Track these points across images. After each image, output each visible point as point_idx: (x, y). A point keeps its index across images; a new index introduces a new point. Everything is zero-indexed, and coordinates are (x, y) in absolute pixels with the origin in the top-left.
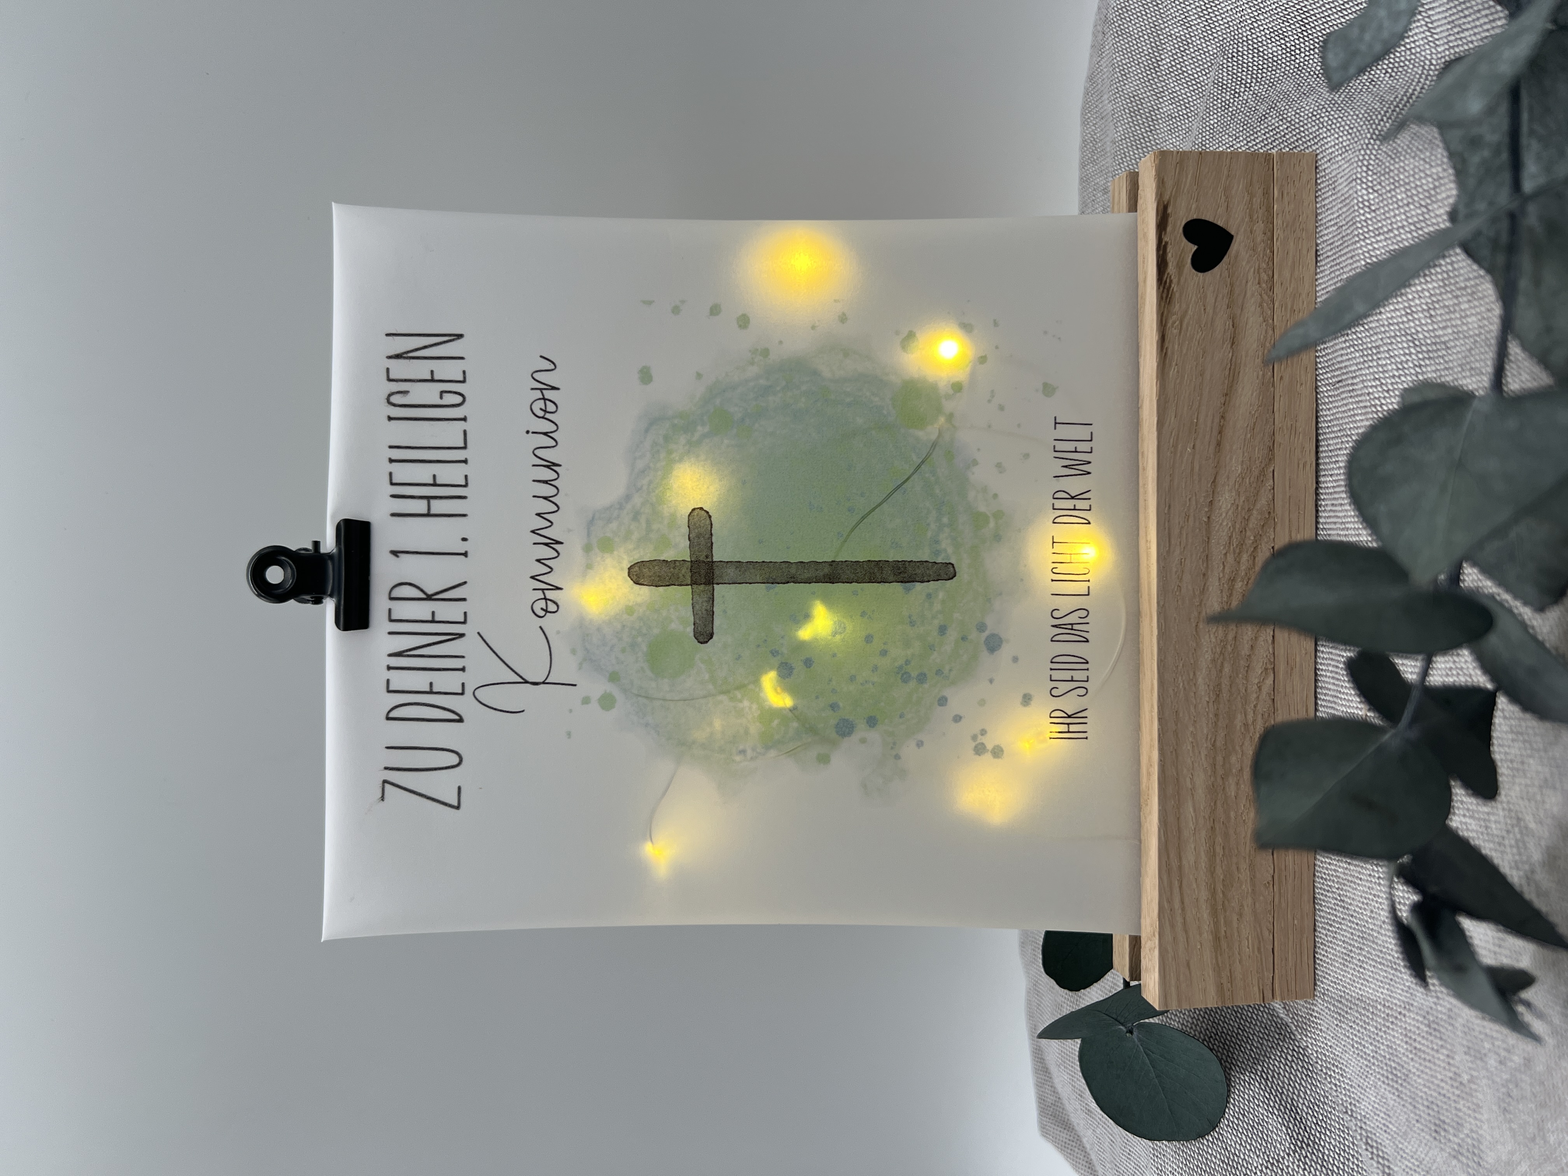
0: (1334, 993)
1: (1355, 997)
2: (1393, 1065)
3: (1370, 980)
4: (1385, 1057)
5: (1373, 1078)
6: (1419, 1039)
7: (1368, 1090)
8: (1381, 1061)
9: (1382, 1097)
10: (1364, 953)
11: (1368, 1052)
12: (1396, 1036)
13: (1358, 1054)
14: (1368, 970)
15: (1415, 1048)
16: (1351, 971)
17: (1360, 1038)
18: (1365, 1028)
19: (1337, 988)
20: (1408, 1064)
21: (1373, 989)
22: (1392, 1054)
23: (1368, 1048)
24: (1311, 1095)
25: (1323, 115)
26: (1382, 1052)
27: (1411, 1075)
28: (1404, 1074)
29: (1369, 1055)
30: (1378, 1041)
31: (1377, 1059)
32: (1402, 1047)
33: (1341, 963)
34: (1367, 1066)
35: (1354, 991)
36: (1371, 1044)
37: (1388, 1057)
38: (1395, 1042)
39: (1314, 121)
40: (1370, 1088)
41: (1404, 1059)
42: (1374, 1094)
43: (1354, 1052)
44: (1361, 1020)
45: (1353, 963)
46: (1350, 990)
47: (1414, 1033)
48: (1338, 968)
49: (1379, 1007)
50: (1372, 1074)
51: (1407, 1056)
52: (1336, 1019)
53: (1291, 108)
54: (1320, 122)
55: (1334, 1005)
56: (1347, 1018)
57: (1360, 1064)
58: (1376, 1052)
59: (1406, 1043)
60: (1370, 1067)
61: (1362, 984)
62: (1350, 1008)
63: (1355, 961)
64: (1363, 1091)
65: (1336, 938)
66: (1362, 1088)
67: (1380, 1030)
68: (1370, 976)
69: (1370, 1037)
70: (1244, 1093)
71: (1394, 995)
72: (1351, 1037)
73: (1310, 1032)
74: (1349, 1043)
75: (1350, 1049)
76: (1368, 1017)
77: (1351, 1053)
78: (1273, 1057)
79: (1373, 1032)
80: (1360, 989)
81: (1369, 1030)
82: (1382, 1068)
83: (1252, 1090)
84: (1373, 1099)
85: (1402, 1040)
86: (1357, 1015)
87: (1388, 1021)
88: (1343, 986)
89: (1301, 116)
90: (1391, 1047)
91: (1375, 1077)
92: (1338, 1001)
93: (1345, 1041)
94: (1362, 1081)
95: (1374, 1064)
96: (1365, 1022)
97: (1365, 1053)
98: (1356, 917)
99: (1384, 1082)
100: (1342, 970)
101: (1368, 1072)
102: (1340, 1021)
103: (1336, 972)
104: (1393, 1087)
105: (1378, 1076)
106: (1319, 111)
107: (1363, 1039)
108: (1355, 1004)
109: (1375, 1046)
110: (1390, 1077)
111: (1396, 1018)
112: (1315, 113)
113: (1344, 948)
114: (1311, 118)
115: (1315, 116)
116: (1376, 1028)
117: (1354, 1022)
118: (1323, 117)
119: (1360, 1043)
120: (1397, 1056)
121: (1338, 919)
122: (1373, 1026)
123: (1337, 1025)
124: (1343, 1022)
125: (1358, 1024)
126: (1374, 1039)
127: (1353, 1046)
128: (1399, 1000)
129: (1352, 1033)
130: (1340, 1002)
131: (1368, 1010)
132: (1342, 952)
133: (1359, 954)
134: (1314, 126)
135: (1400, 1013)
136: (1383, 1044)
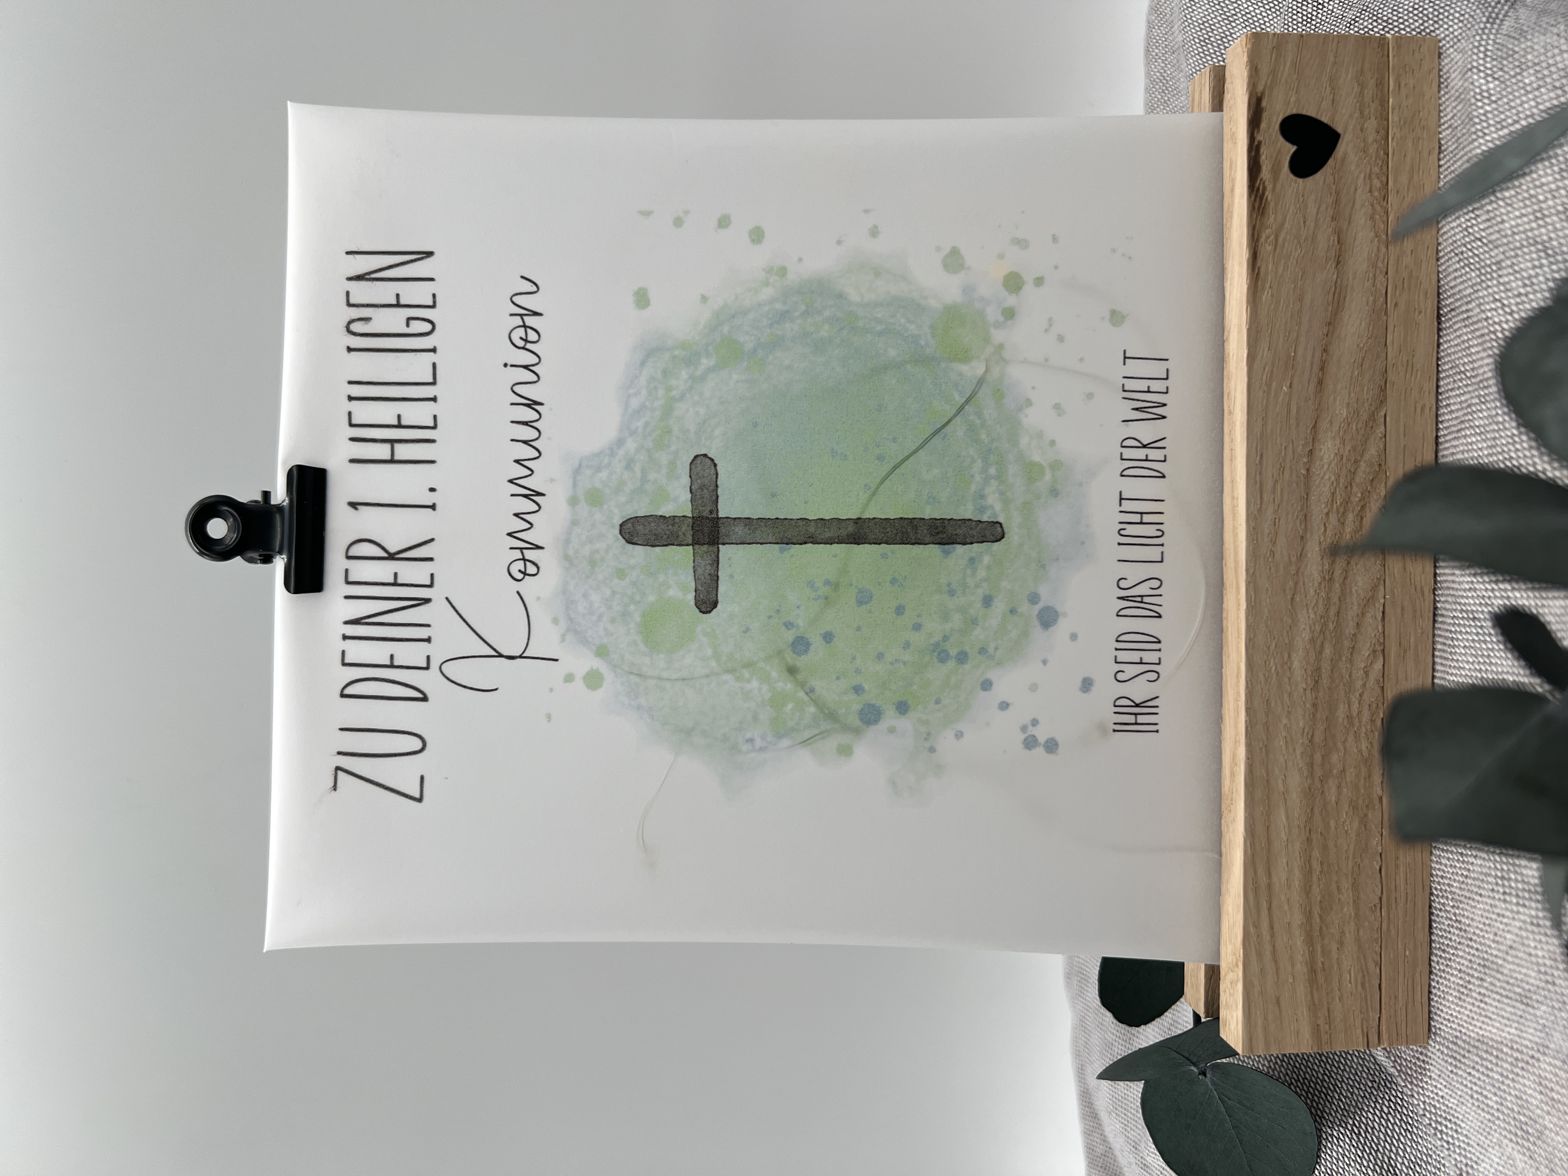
0: (1448, 1033)
1: (1474, 1038)
2: (1523, 1119)
3: (1494, 1017)
4: (1512, 1110)
5: (1497, 1135)
6: (1557, 1088)
7: (1490, 1150)
8: (1509, 1115)
9: (1508, 1158)
10: (1485, 985)
11: (1491, 1103)
12: (1528, 1085)
13: (1479, 1106)
14: (1491, 1005)
15: (1553, 1099)
16: (1469, 1007)
17: (1480, 1087)
18: (1488, 1076)
19: (1451, 1027)
20: (1544, 1118)
21: (1498, 1029)
22: (1521, 1106)
23: (1491, 1099)
24: (1412, 1153)
26: (1509, 1105)
27: (1547, 1132)
28: (1537, 1130)
29: (1492, 1107)
30: (1504, 1091)
31: (1503, 1113)
32: (1536, 1099)
33: (1456, 997)
34: (1489, 1120)
35: (1473, 1031)
36: (1495, 1094)
37: (1516, 1109)
38: (1525, 1093)
40: (1493, 1148)
41: (1539, 1112)
42: (1499, 1154)
43: (1473, 1104)
44: (1482, 1065)
45: (1472, 997)
46: (1468, 1029)
47: (1551, 1081)
48: (1452, 1002)
49: (1505, 1050)
50: (1495, 1131)
51: (1542, 1110)
52: (1451, 1064)
55: (1448, 1047)
56: (1464, 1064)
57: (1481, 1119)
58: (1502, 1104)
59: (1541, 1093)
60: (1494, 1123)
61: (1483, 1022)
62: (1469, 1051)
63: (1474, 995)
64: (1483, 1151)
65: (1451, 967)
66: (1482, 1147)
67: (1507, 1077)
68: (1493, 1013)
69: (1494, 1086)
70: (1337, 1153)
71: (1525, 1035)
72: (1469, 1085)
73: (1416, 1078)
74: (1467, 1093)
75: (1468, 1101)
76: (1491, 1062)
77: (1469, 1105)
79: (1498, 1080)
80: (1481, 1028)
81: (1493, 1078)
82: (1509, 1123)
83: (1341, 1147)
84: (1497, 1160)
85: (1535, 1090)
86: (1477, 1059)
87: (1517, 1066)
88: (1459, 1025)
90: (1521, 1099)
91: (1501, 1134)
92: (1452, 1042)
93: (1462, 1091)
94: (1483, 1138)
95: (1498, 1118)
96: (1487, 1068)
97: (1488, 1105)
98: (1475, 941)
99: (1511, 1140)
100: (1457, 1005)
101: (1491, 1128)
102: (1456, 1066)
103: (1449, 1007)
104: (1523, 1146)
105: (1504, 1133)
107: (1485, 1089)
108: (1474, 1046)
109: (1501, 1097)
110: (1519, 1133)
111: (1528, 1063)
113: (1461, 978)
116: (1502, 1075)
117: (1474, 1068)
119: (1481, 1094)
120: (1528, 1109)
121: (1453, 943)
122: (1497, 1072)
123: (1452, 1072)
124: (1460, 1068)
125: (1478, 1071)
126: (1499, 1088)
127: (1472, 1097)
128: (1530, 1041)
129: (1471, 1081)
130: (1456, 1044)
131: (1492, 1054)
132: (1458, 984)
133: (1479, 986)
135: (1533, 1057)
136: (1510, 1094)
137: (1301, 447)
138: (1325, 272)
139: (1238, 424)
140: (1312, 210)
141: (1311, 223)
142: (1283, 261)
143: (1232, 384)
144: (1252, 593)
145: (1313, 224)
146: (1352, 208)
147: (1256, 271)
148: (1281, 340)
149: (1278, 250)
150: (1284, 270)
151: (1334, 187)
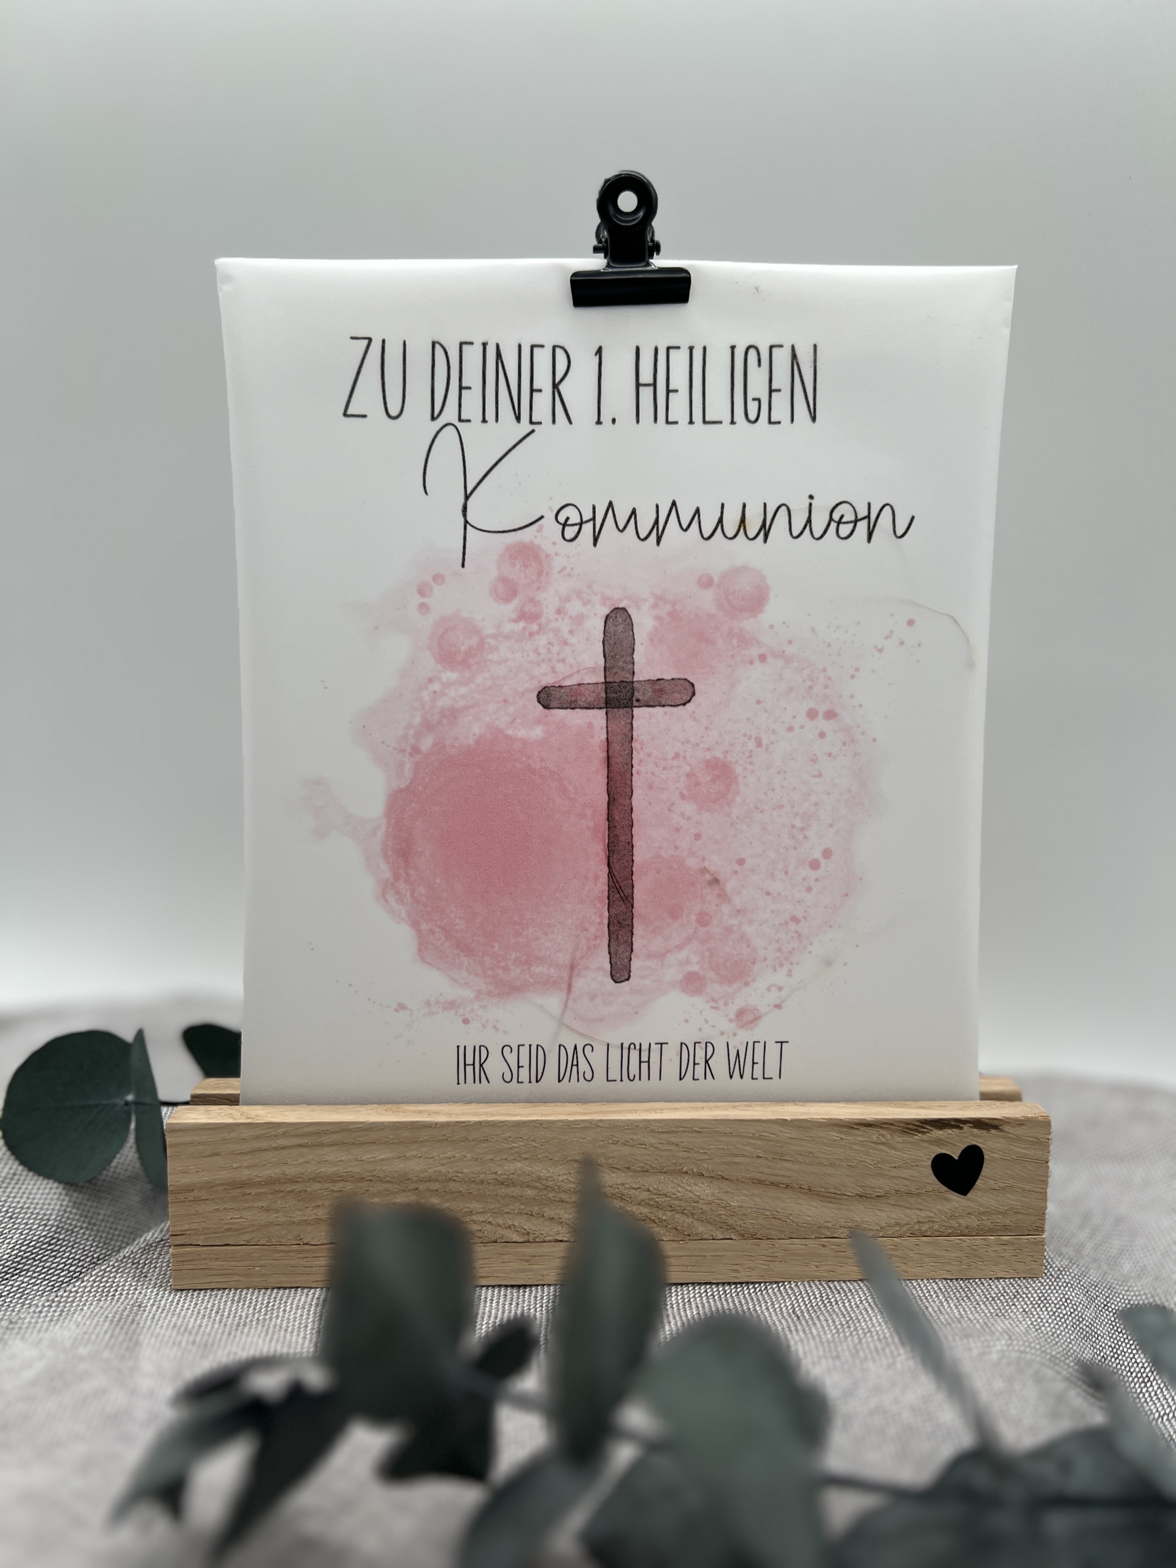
24: (33, 1290)
25: (1067, 1309)
39: (1061, 1300)
53: (1072, 1278)
54: (1061, 1306)
70: (35, 1219)
78: (73, 1251)
83: (38, 1227)
89: (1065, 1288)
106: (1070, 1305)
112: (1068, 1301)
114: (1064, 1297)
115: (1066, 1301)
118: (1065, 1309)
134: (1056, 1299)
137: (706, 1166)
138: (853, 1185)
139: (725, 1113)
140: (906, 1173)
141: (894, 1173)
142: (864, 1149)
143: (760, 1108)
144: (582, 1125)
145: (893, 1174)
146: (905, 1207)
147: (855, 1127)
148: (798, 1148)
149: (873, 1145)
150: (856, 1150)
151: (923, 1191)
